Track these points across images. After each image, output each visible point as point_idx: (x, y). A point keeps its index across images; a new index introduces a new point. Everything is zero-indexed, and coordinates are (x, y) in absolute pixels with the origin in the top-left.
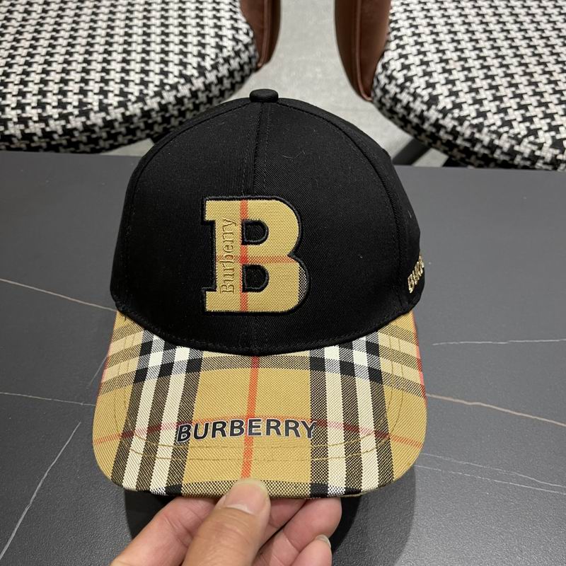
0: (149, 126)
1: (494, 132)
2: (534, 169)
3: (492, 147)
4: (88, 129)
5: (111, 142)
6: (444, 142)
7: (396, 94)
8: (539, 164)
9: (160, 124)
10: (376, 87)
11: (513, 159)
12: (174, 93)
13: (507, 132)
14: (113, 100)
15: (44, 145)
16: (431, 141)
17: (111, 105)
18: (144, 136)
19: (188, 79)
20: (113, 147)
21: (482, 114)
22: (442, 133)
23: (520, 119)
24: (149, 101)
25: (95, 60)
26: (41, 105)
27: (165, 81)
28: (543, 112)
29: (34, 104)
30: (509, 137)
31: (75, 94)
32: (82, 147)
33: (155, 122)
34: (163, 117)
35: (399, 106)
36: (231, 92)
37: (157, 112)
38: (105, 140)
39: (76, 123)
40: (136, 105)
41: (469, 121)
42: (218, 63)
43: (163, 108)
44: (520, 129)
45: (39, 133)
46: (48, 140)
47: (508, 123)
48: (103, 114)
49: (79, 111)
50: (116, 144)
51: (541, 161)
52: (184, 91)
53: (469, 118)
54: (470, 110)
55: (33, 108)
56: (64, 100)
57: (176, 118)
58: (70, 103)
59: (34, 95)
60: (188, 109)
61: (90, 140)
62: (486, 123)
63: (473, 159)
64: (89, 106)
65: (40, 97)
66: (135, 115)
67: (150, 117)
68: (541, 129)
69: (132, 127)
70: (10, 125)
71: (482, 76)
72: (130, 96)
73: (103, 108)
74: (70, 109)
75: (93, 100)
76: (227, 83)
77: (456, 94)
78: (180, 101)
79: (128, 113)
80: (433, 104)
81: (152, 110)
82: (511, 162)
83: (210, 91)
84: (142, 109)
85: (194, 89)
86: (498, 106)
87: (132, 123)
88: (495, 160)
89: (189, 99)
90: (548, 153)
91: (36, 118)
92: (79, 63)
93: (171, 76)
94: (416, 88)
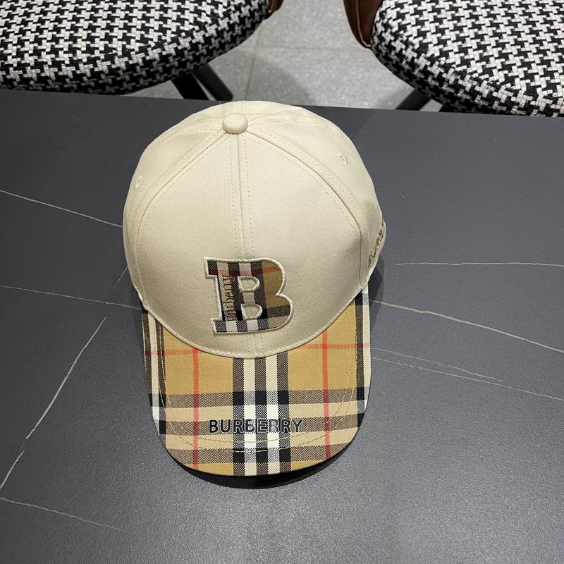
0: (168, 70)
1: (476, 79)
2: (511, 114)
3: (473, 93)
4: (113, 72)
5: (134, 84)
6: (431, 87)
7: (391, 41)
8: (514, 110)
9: (177, 68)
10: (375, 34)
11: (491, 105)
12: (189, 39)
13: (487, 79)
14: (135, 45)
15: (75, 86)
16: (420, 87)
17: (133, 50)
18: (162, 79)
19: (202, 26)
20: (135, 89)
21: (466, 62)
22: (430, 79)
23: (500, 67)
24: (166, 47)
25: (120, 8)
26: (72, 50)
27: (182, 28)
28: (521, 60)
29: (66, 49)
30: (488, 84)
31: (101, 40)
32: (108, 89)
33: (173, 66)
34: (179, 61)
35: (393, 53)
36: (242, 38)
37: (174, 57)
38: (128, 82)
39: (103, 66)
40: (155, 51)
41: (454, 68)
42: (230, 10)
43: (180, 53)
44: (499, 76)
45: (71, 75)
46: (78, 82)
47: (489, 71)
48: (126, 59)
49: (105, 56)
50: (138, 86)
51: (517, 107)
52: (199, 37)
53: (454, 66)
54: (455, 58)
55: (65, 52)
56: (92, 45)
57: (191, 62)
58: (98, 48)
59: (66, 41)
60: (202, 54)
61: (115, 83)
62: (469, 70)
63: (457, 103)
64: (114, 52)
65: (71, 43)
66: (155, 60)
67: (168, 62)
68: (518, 76)
69: (152, 70)
70: (46, 68)
71: (470, 26)
72: (150, 42)
73: (126, 53)
74: (97, 53)
75: (117, 45)
76: (238, 30)
77: (444, 42)
78: (194, 46)
79: (148, 58)
80: (422, 52)
81: (170, 55)
82: (489, 107)
83: (223, 38)
84: (160, 54)
85: (207, 35)
86: (481, 55)
87: (152, 67)
88: (476, 105)
89: (203, 45)
90: (522, 99)
91: (67, 62)
92: (104, 11)
93: (186, 23)
94: (408, 37)
